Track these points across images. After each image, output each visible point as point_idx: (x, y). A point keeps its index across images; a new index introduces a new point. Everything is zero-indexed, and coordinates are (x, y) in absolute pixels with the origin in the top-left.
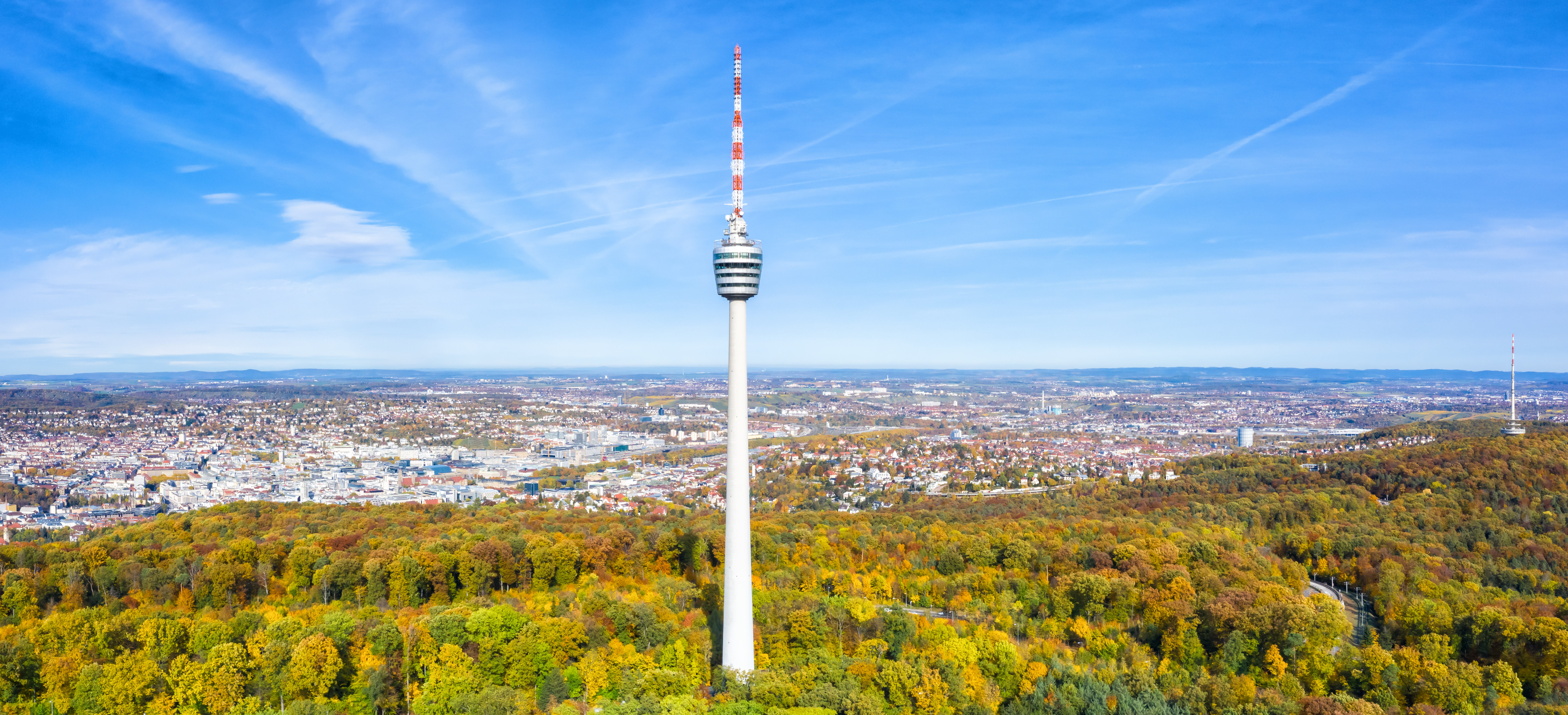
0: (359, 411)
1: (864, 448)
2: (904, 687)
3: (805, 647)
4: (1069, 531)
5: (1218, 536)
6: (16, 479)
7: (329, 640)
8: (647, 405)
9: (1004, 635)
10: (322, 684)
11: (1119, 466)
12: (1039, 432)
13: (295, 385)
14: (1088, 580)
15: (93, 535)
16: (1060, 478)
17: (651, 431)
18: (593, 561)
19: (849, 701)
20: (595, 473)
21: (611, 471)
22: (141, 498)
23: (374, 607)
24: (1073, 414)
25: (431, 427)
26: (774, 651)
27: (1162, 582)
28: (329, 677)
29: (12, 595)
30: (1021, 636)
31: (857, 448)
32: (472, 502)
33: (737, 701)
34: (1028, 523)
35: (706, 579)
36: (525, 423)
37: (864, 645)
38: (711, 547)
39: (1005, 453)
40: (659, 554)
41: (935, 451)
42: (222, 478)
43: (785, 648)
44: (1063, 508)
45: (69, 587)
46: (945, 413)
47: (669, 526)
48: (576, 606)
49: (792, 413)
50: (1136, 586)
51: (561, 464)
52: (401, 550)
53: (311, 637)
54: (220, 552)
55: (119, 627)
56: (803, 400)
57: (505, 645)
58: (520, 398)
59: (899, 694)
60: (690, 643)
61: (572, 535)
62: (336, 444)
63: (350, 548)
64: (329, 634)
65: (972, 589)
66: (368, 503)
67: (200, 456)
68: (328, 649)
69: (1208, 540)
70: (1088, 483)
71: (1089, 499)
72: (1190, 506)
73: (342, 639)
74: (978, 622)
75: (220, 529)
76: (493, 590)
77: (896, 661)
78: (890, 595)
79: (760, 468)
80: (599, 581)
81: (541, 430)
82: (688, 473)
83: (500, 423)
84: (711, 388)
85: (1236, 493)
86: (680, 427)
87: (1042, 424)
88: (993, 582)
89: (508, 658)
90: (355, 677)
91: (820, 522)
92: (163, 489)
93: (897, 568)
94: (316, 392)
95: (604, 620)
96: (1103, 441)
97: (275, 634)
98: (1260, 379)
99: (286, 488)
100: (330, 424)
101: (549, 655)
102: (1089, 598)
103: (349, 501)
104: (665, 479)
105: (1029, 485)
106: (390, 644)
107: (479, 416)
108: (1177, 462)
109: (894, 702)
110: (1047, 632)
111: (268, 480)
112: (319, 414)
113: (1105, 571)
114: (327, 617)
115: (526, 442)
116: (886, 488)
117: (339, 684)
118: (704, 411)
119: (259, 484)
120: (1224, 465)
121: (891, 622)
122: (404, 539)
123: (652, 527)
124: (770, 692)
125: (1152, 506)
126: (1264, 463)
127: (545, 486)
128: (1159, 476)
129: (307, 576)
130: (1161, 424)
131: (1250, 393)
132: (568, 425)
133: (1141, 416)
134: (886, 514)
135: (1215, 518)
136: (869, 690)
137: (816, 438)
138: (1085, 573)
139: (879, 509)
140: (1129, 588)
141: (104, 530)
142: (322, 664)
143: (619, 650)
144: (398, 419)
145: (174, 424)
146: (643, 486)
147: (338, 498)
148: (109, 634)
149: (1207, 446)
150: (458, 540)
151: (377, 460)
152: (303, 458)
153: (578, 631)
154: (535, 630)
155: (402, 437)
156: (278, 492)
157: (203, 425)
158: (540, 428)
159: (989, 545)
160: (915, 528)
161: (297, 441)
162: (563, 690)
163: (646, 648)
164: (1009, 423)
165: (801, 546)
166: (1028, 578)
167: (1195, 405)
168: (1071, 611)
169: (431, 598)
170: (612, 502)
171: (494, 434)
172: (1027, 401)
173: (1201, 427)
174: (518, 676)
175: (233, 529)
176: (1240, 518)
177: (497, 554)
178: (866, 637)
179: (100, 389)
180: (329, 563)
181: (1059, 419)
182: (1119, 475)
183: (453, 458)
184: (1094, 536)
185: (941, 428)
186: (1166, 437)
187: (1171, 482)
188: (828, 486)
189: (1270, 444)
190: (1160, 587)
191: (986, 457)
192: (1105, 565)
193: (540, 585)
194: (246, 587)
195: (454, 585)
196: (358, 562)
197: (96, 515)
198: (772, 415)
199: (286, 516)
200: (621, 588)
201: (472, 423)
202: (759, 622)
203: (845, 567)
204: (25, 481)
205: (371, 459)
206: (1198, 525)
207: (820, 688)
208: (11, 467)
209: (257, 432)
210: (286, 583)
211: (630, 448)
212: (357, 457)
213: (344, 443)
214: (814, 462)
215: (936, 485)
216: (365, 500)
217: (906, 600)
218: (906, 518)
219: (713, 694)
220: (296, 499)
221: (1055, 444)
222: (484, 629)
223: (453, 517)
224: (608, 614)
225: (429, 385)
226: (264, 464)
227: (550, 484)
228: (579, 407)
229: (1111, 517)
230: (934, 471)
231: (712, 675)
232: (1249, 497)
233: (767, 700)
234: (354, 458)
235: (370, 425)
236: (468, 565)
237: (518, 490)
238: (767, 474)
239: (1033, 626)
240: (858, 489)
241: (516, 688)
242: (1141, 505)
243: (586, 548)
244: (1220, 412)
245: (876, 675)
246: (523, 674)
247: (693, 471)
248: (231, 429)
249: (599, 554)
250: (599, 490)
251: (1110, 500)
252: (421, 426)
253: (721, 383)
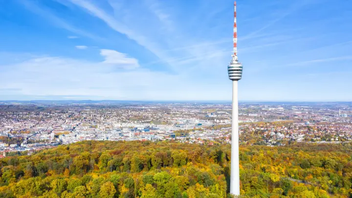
0: (123, 113)
1: (276, 126)
3: (256, 189)
6: (9, 135)
7: (112, 183)
8: (208, 112)
9: (325, 191)
12: (339, 123)
13: (103, 105)
15: (36, 153)
16: (347, 139)
17: (209, 120)
18: (191, 158)
20: (192, 132)
21: (197, 131)
22: (53, 140)
23: (126, 173)
25: (144, 118)
26: (246, 189)
28: (112, 195)
29: (6, 175)
30: (331, 193)
31: (273, 126)
32: (156, 140)
34: (334, 153)
35: (225, 165)
36: (171, 117)
37: (275, 190)
38: (227, 155)
39: (325, 129)
40: (211, 157)
41: (300, 128)
42: (80, 133)
43: (250, 188)
44: (348, 149)
45: (27, 171)
46: (303, 116)
47: (214, 148)
48: (186, 172)
49: (252, 115)
51: (182, 129)
52: (134, 155)
53: (106, 182)
54: (78, 157)
55: (44, 183)
56: (256, 111)
57: (165, 184)
58: (170, 109)
60: (220, 185)
61: (185, 150)
62: (115, 123)
63: (119, 154)
64: (112, 181)
65: (313, 174)
66: (125, 140)
67: (73, 126)
68: (112, 186)
73: (116, 183)
74: (315, 186)
75: (79, 149)
76: (161, 167)
77: (286, 196)
78: (284, 174)
79: (242, 132)
80: (193, 164)
82: (220, 132)
83: (164, 117)
84: (227, 107)
86: (217, 119)
87: (339, 120)
88: (321, 173)
89: (166, 188)
90: (120, 195)
91: (261, 149)
92: (61, 137)
93: (287, 165)
94: (110, 107)
95: (194, 177)
97: (95, 182)
99: (100, 136)
100: (114, 117)
101: (178, 188)
103: (119, 140)
104: (213, 134)
105: (334, 141)
106: (131, 184)
107: (158, 115)
110: (342, 193)
111: (94, 134)
112: (110, 114)
114: (111, 176)
115: (172, 122)
116: (283, 139)
118: (225, 114)
119: (91, 135)
121: (284, 183)
122: (135, 151)
123: (209, 148)
127: (177, 135)
129: (106, 163)
132: (184, 117)
134: (283, 147)
137: (260, 123)
139: (280, 146)
141: (40, 151)
142: (110, 191)
143: (199, 186)
144: (134, 115)
145: (65, 116)
146: (206, 136)
147: (116, 139)
148: (41, 185)
150: (151, 152)
152: (105, 127)
153: (187, 180)
154: (174, 180)
155: (135, 120)
156: (97, 137)
157: (74, 117)
158: (176, 118)
159: (319, 160)
160: (293, 152)
161: (103, 122)
163: (207, 186)
164: (327, 119)
165: (255, 156)
166: (334, 172)
169: (143, 169)
170: (197, 141)
171: (162, 120)
172: (334, 112)
174: (168, 194)
175: (83, 149)
177: (163, 156)
178: (276, 187)
179: (40, 105)
180: (112, 159)
181: (346, 119)
183: (150, 127)
185: (302, 121)
188: (264, 138)
191: (318, 130)
193: (175, 166)
194: (87, 167)
195: (150, 165)
196: (121, 158)
197: (37, 146)
198: (246, 115)
199: (99, 144)
200: (199, 167)
201: (156, 117)
202: (241, 179)
203: (269, 164)
204: (12, 136)
205: (126, 127)
208: (7, 131)
209: (91, 119)
210: (99, 165)
211: (202, 124)
212: (122, 127)
213: (118, 122)
214: (259, 130)
215: (300, 139)
217: (289, 176)
218: (290, 149)
220: (103, 139)
221: (345, 127)
222: (159, 179)
223: (150, 145)
224: (196, 175)
225: (143, 105)
226: (93, 129)
227: (179, 135)
228: (187, 112)
230: (299, 134)
231: (227, 196)
235: (126, 117)
236: (154, 159)
237: (169, 137)
238: (244, 134)
239: (336, 190)
240: (273, 139)
243: (189, 154)
246: (170, 193)
248: (83, 118)
249: (193, 156)
250: (193, 137)
252: (141, 117)
253: (230, 106)
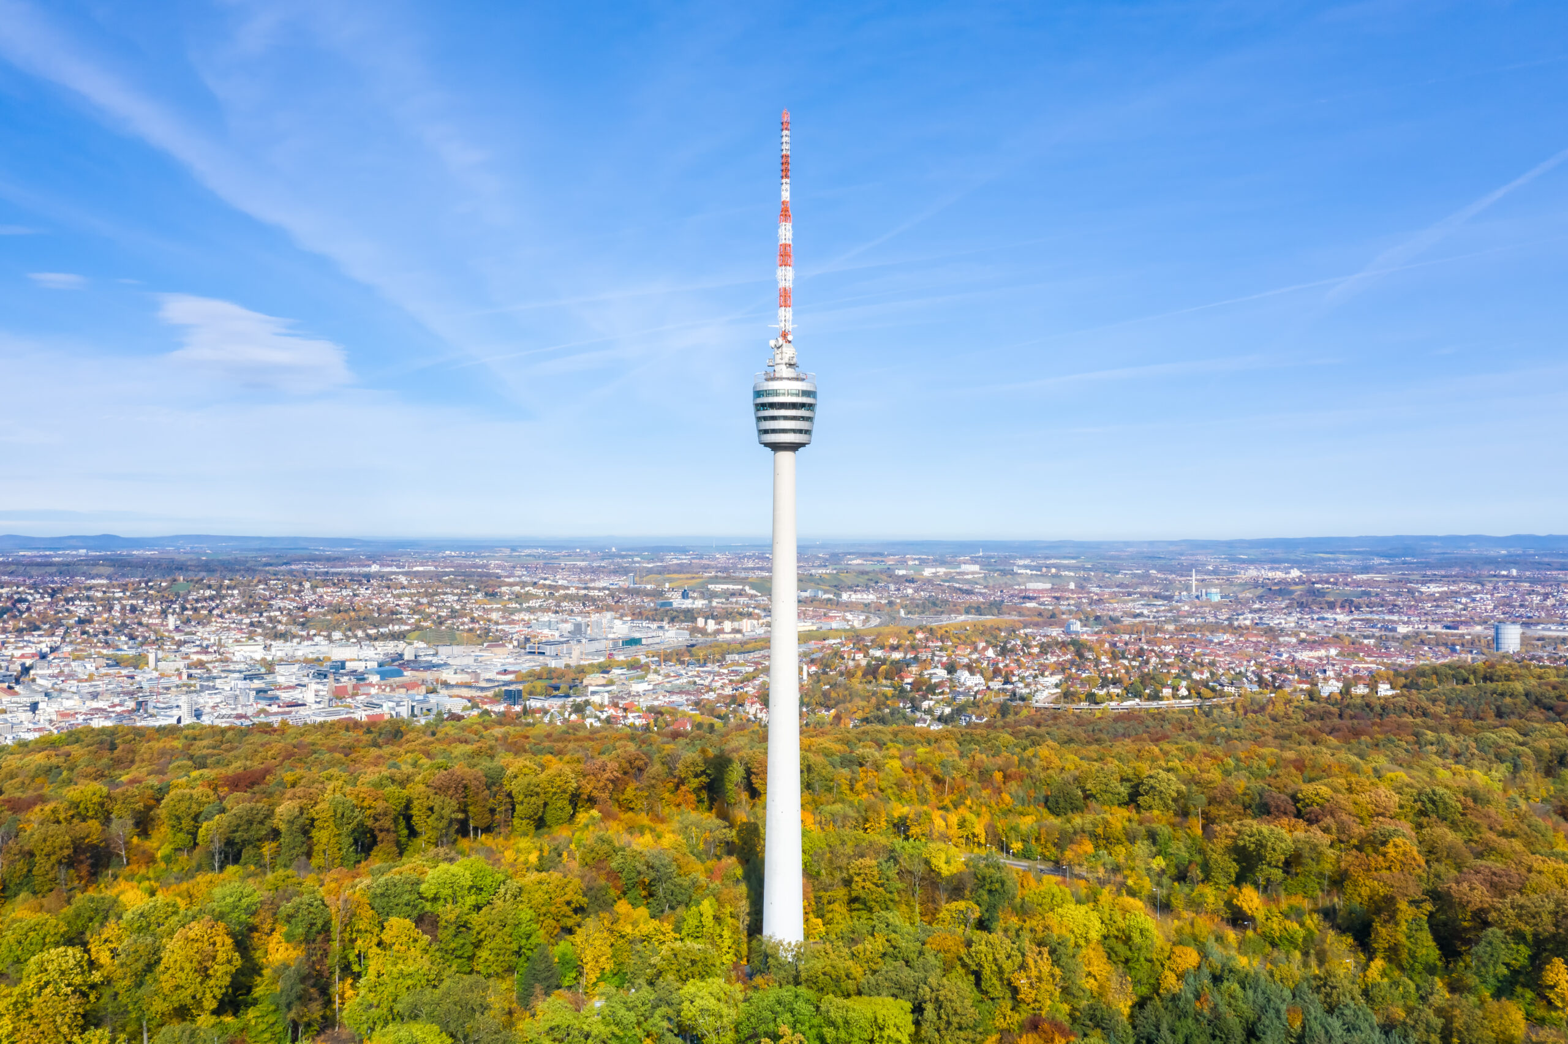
0: (273, 594)
1: (950, 643)
2: (1001, 971)
3: (870, 910)
4: (1231, 762)
5: (1462, 781)
7: (221, 926)
8: (667, 585)
9: (1138, 903)
10: (208, 995)
11: (1306, 674)
12: (1189, 625)
13: (176, 557)
14: (1260, 833)
16: (1219, 688)
17: (672, 620)
18: (595, 793)
19: (927, 989)
20: (598, 675)
21: (619, 671)
23: (290, 872)
24: (1237, 601)
25: (376, 615)
26: (830, 916)
27: (1372, 843)
28: (219, 983)
30: (1163, 907)
31: (940, 644)
32: (432, 717)
33: (781, 986)
34: (1172, 749)
35: (742, 816)
36: (505, 610)
37: (949, 909)
38: (749, 772)
39: (1140, 653)
40: (682, 782)
41: (1045, 649)
42: (55, 694)
43: (844, 910)
44: (1223, 729)
46: (1057, 598)
47: (694, 745)
48: (571, 855)
49: (855, 597)
50: (1331, 846)
51: (553, 664)
52: (330, 787)
53: (193, 924)
54: (48, 808)
56: (869, 581)
57: (475, 915)
58: (498, 577)
59: (995, 981)
60: (721, 903)
61: (567, 758)
62: (237, 641)
63: (256, 788)
64: (221, 916)
65: (1094, 836)
66: (284, 723)
67: (19, 662)
68: (218, 939)
69: (1446, 787)
70: (1260, 697)
71: (1260, 718)
72: (1416, 735)
73: (240, 923)
74: (1102, 883)
75: (50, 772)
76: (459, 837)
77: (990, 933)
78: (983, 841)
79: (814, 669)
80: (602, 820)
81: (526, 618)
82: (719, 674)
83: (471, 609)
84: (751, 565)
85: (1491, 720)
86: (710, 615)
87: (1192, 615)
88: (1124, 828)
89: (478, 933)
90: (259, 979)
91: (891, 741)
93: (993, 804)
94: (208, 567)
95: (608, 873)
96: (1281, 639)
97: (136, 925)
98: (1532, 552)
99: (159, 705)
100: (229, 612)
101: (534, 926)
102: (1261, 858)
103: (256, 720)
104: (689, 682)
105: (1174, 696)
106: (312, 925)
107: (442, 601)
108: (1396, 671)
109: (987, 992)
110: (1200, 905)
111: (131, 694)
112: (212, 598)
113: (1285, 820)
114: (217, 892)
115: (506, 634)
116: (979, 697)
117: (234, 992)
118: (741, 593)
119: (117, 701)
120: (1472, 677)
121: (984, 878)
122: (334, 771)
123: (672, 746)
124: (824, 974)
125: (1356, 733)
126: (1540, 677)
127: (531, 693)
128: (1367, 690)
129: (188, 833)
130: (1369, 616)
131: (1514, 572)
132: (563, 611)
133: (1339, 604)
134: (978, 731)
135: (1457, 755)
136: (954, 974)
137: (887, 630)
138: (1255, 823)
139: (968, 724)
140: (1320, 848)
142: (209, 964)
143: (628, 915)
144: (330, 604)
146: (660, 691)
147: (239, 717)
149: (1443, 649)
150: (411, 770)
151: (297, 661)
152: (187, 662)
153: (574, 893)
154: (515, 890)
155: (334, 629)
156: (146, 711)
157: (25, 615)
158: (526, 616)
159: (1117, 776)
160: (1018, 750)
161: (178, 637)
162: (552, 975)
163: (662, 911)
164: (1146, 612)
165: (866, 772)
166: (1173, 825)
167: (1424, 589)
168: (1234, 875)
169: (373, 853)
170: (620, 713)
171: (463, 624)
172: (1171, 582)
173: (1434, 622)
174: (492, 958)
175: (71, 769)
176: (1500, 758)
177: (465, 787)
178: (950, 897)
180: (223, 811)
181: (1217, 607)
182: (1305, 686)
183: (406, 657)
184: (1268, 771)
185: (1052, 619)
186: (1377, 634)
187: (1386, 698)
188: (901, 693)
189: (1549, 649)
190: (1370, 850)
191: (1114, 657)
192: (1285, 813)
193: (523, 828)
194: (91, 857)
195: (406, 832)
196: (266, 807)
198: (829, 600)
199: (157, 745)
200: (631, 829)
201: (433, 610)
202: (809, 874)
203: (924, 801)
205: (289, 661)
206: (1430, 764)
207: (887, 967)
209: (114, 626)
210: (155, 845)
211: (644, 641)
212: (269, 658)
213: (250, 638)
214: (884, 662)
215: (1046, 693)
216: (279, 718)
217: (1004, 848)
218: (1006, 737)
219: (751, 976)
220: (174, 721)
221: (1211, 641)
222: (445, 892)
223: (405, 738)
224: (613, 865)
225: (375, 558)
226: (124, 672)
227: (538, 690)
228: (578, 588)
229: (1293, 745)
230: (1042, 675)
231: (749, 949)
232: (1515, 727)
233: (821, 985)
234: (263, 660)
235: (289, 614)
236: (425, 804)
237: (495, 700)
238: (822, 677)
239: (1180, 893)
240: (941, 697)
241: (489, 976)
242: (1339, 730)
243: (585, 776)
244: (1464, 600)
245: (963, 952)
246: (498, 955)
247: (726, 671)
248: (72, 622)
249: (601, 784)
250: (603, 698)
251: (1291, 721)
252: (362, 615)
253: (762, 558)
